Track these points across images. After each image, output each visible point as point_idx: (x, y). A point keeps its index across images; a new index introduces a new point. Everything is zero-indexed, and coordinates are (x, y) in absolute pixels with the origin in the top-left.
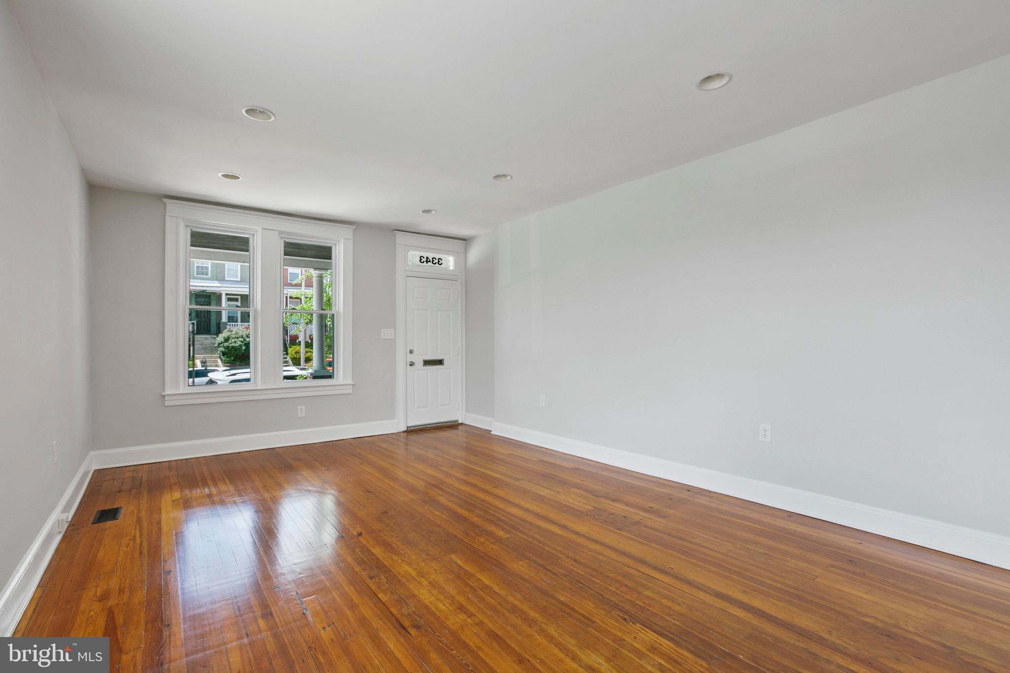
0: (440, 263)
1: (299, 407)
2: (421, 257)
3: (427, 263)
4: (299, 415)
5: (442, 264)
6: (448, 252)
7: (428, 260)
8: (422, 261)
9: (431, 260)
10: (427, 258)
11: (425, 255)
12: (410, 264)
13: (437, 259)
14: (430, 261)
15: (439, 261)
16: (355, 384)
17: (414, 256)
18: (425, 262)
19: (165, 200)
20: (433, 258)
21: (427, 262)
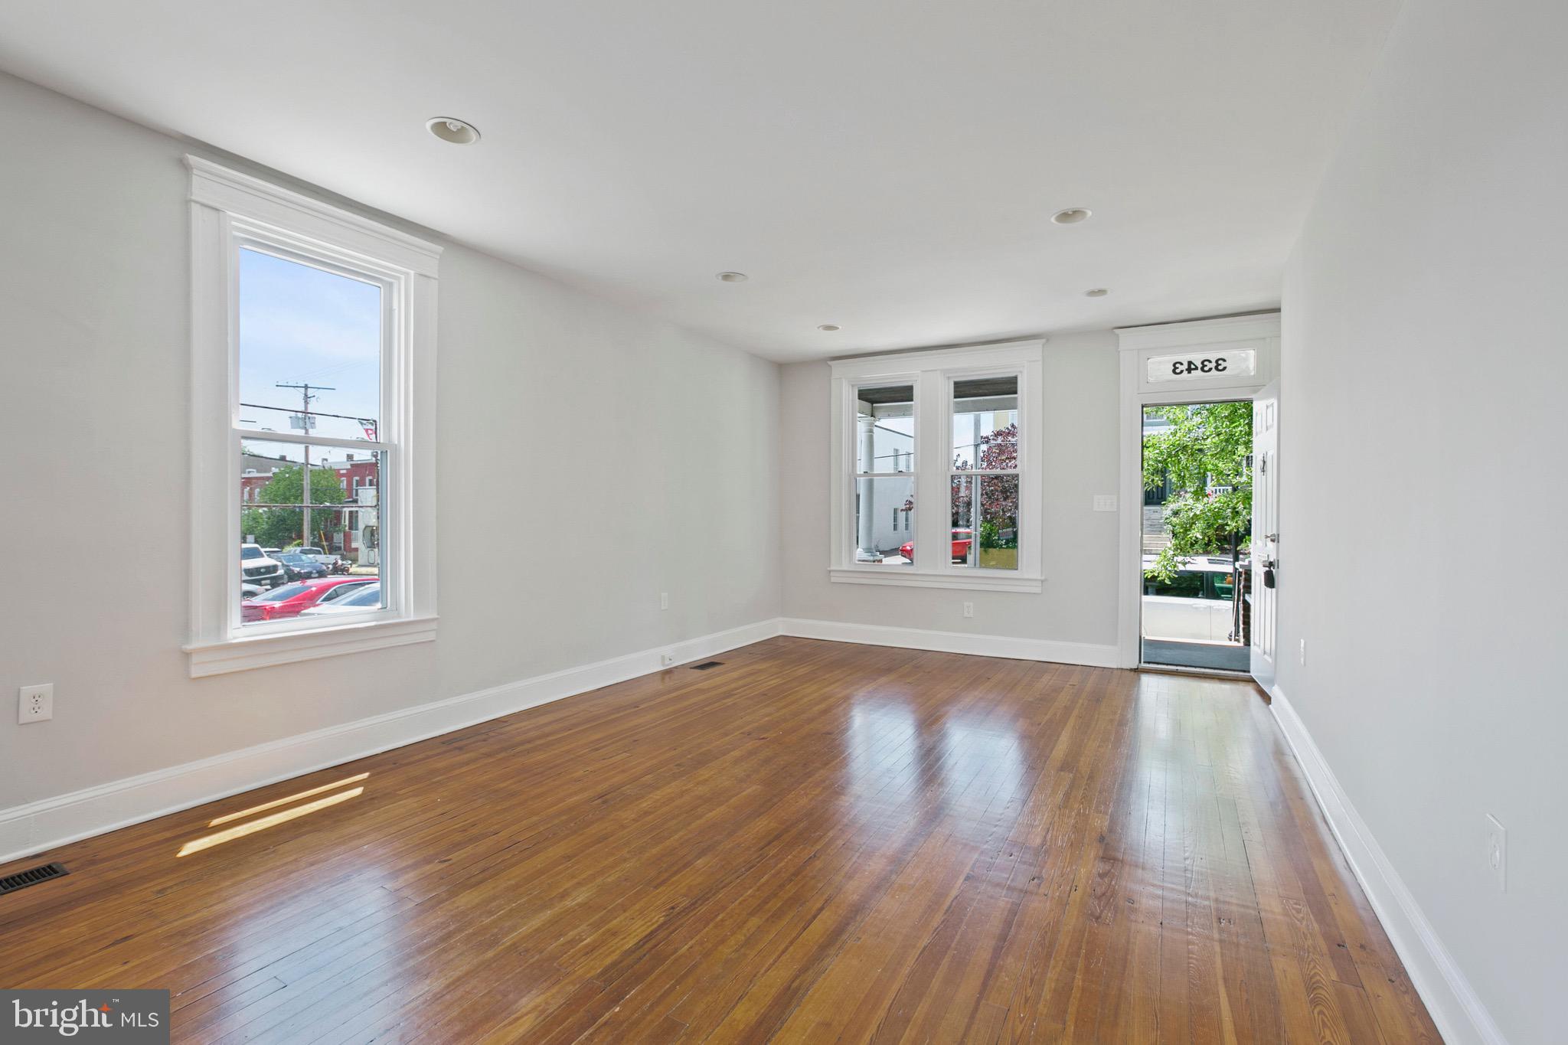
0: (1220, 368)
1: (966, 604)
2: (1174, 365)
3: (1189, 372)
4: (966, 615)
5: (1225, 368)
6: (1241, 344)
7: (1193, 367)
8: (1178, 371)
9: (1200, 366)
10: (1190, 363)
11: (1185, 359)
12: (1151, 379)
13: (1214, 361)
14: (1196, 368)
15: (1218, 365)
16: (1046, 580)
17: (1160, 367)
18: (1185, 372)
19: (830, 363)
20: (1203, 363)
21: (1189, 370)
